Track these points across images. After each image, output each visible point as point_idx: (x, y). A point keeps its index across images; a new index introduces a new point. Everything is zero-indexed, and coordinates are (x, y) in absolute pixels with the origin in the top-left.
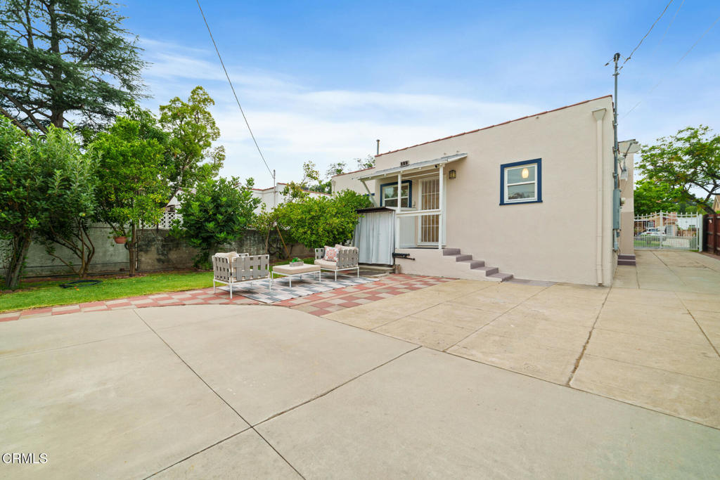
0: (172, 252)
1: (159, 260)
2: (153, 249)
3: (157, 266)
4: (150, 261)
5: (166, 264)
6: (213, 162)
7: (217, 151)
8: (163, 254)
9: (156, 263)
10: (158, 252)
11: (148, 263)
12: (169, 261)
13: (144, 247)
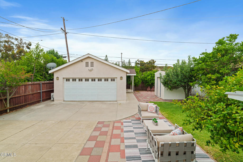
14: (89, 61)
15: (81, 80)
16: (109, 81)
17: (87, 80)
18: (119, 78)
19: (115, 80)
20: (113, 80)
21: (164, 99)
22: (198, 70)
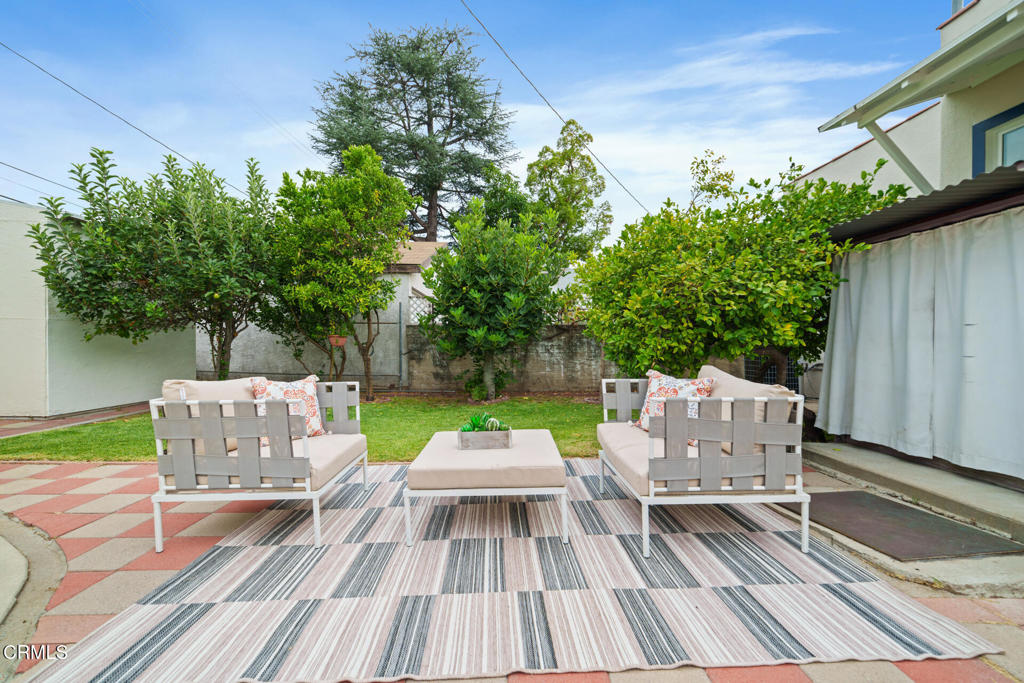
0: (455, 363)
1: (436, 375)
2: (428, 356)
3: (436, 385)
4: (424, 376)
5: (446, 381)
6: (595, 228)
7: (600, 210)
8: (442, 366)
9: (433, 380)
10: (434, 362)
11: (422, 378)
12: (449, 377)
13: (416, 353)
21: (47, 410)
22: (308, 235)
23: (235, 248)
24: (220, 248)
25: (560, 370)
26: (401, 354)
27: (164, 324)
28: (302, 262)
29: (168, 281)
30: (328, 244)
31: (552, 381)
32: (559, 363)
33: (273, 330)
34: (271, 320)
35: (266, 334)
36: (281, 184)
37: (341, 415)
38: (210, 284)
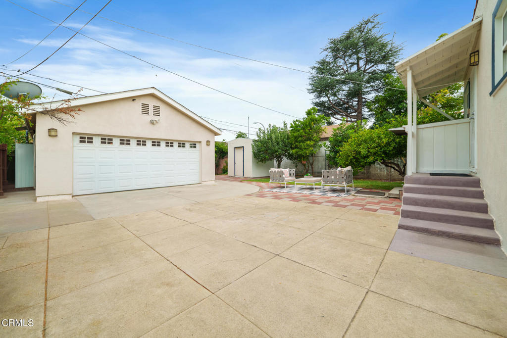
14: (152, 103)
15: (125, 141)
16: (186, 146)
17: (141, 142)
18: (204, 144)
19: (197, 145)
20: (193, 145)
21: (252, 177)
22: (296, 137)
23: (281, 143)
24: (278, 144)
25: (384, 172)
26: (326, 166)
27: (268, 160)
28: (295, 143)
29: (269, 151)
30: (300, 139)
31: (381, 175)
32: (383, 169)
33: (290, 159)
34: (290, 157)
35: (289, 161)
36: (290, 126)
37: (292, 175)
38: (276, 152)
